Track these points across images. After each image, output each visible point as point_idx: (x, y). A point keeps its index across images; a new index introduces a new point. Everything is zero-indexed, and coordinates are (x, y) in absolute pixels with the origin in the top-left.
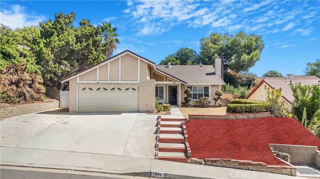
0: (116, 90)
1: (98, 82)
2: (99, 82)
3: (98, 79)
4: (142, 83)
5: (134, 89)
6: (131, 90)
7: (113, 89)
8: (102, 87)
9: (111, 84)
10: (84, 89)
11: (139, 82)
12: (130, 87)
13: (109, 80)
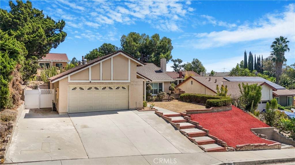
0: (107, 89)
1: (90, 82)
2: (92, 81)
3: (90, 79)
4: (132, 82)
5: (123, 88)
6: (121, 89)
7: (104, 88)
8: (93, 86)
9: (103, 83)
10: (75, 89)
11: (129, 81)
12: (121, 86)
13: (101, 79)
